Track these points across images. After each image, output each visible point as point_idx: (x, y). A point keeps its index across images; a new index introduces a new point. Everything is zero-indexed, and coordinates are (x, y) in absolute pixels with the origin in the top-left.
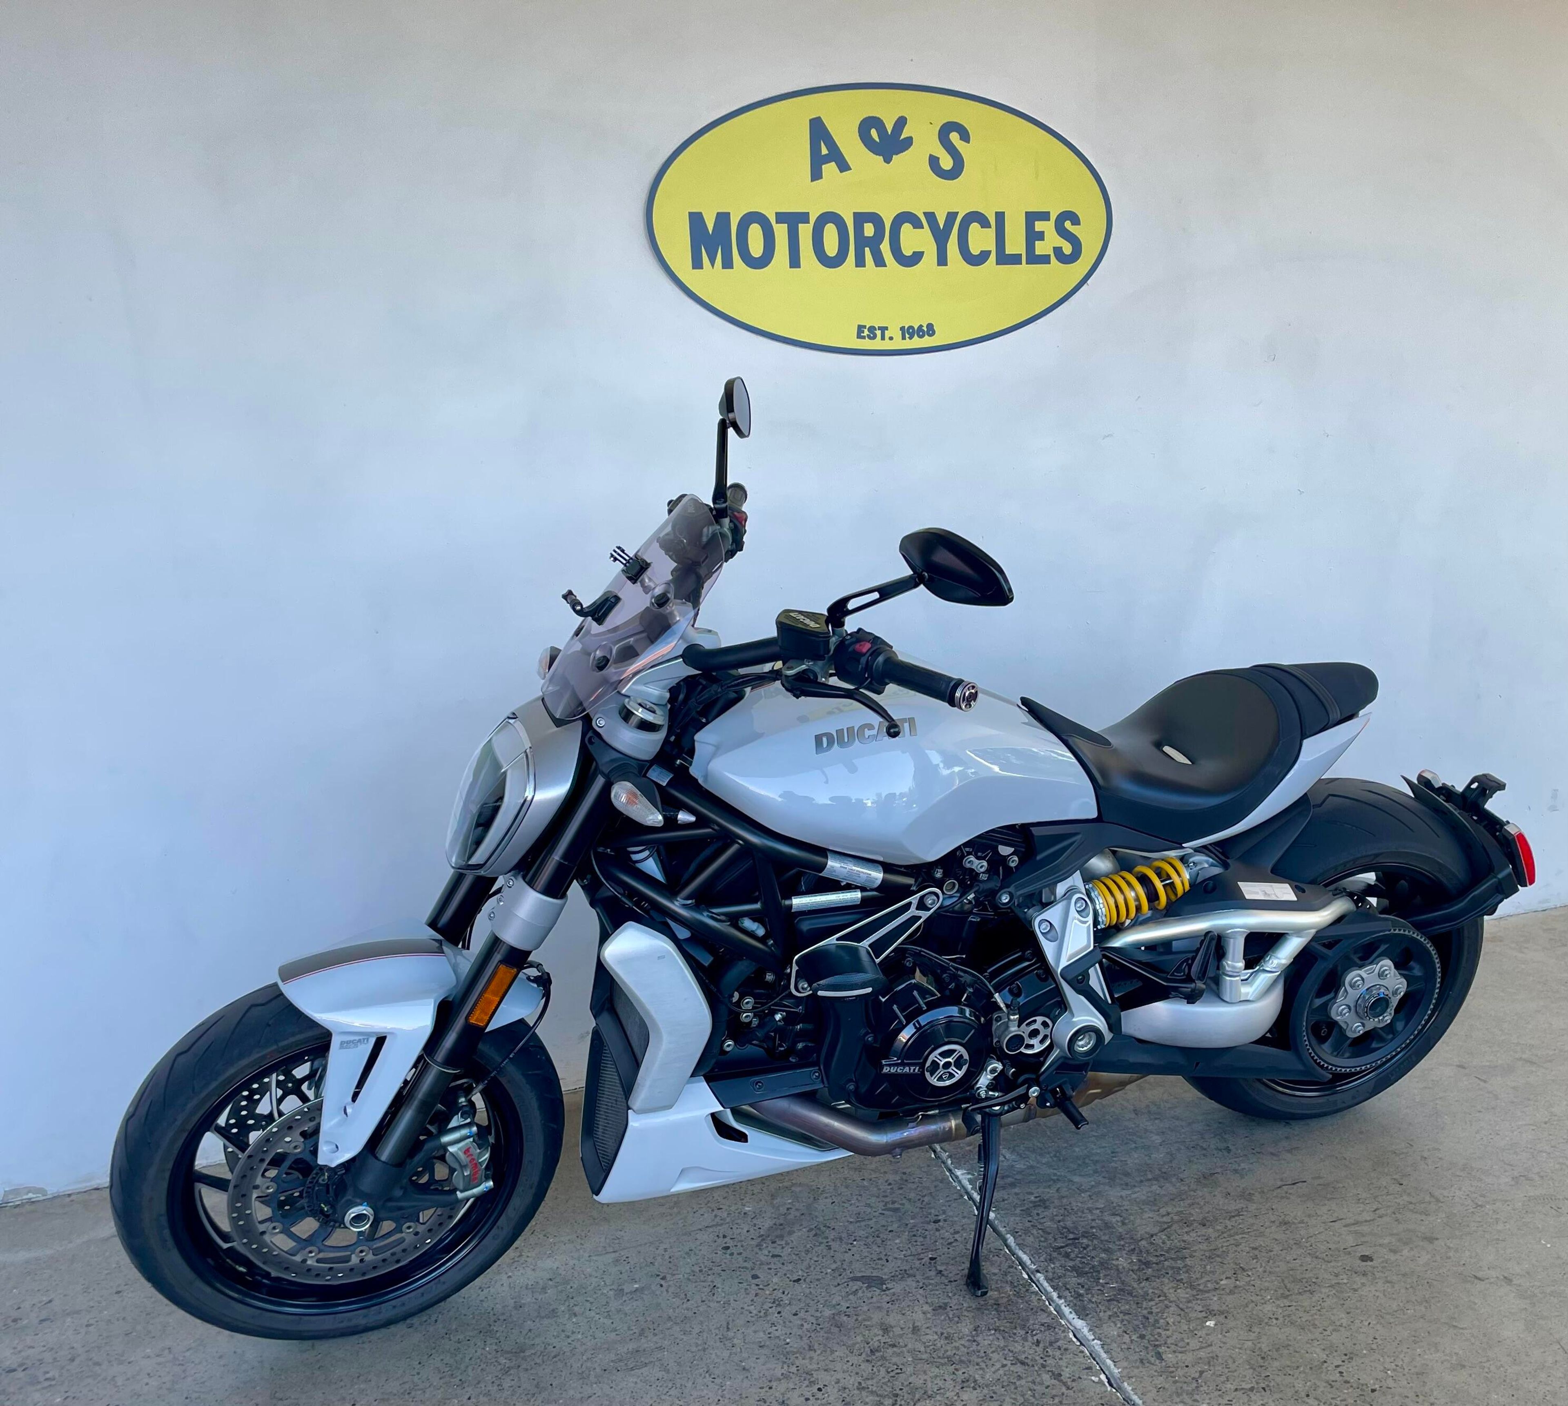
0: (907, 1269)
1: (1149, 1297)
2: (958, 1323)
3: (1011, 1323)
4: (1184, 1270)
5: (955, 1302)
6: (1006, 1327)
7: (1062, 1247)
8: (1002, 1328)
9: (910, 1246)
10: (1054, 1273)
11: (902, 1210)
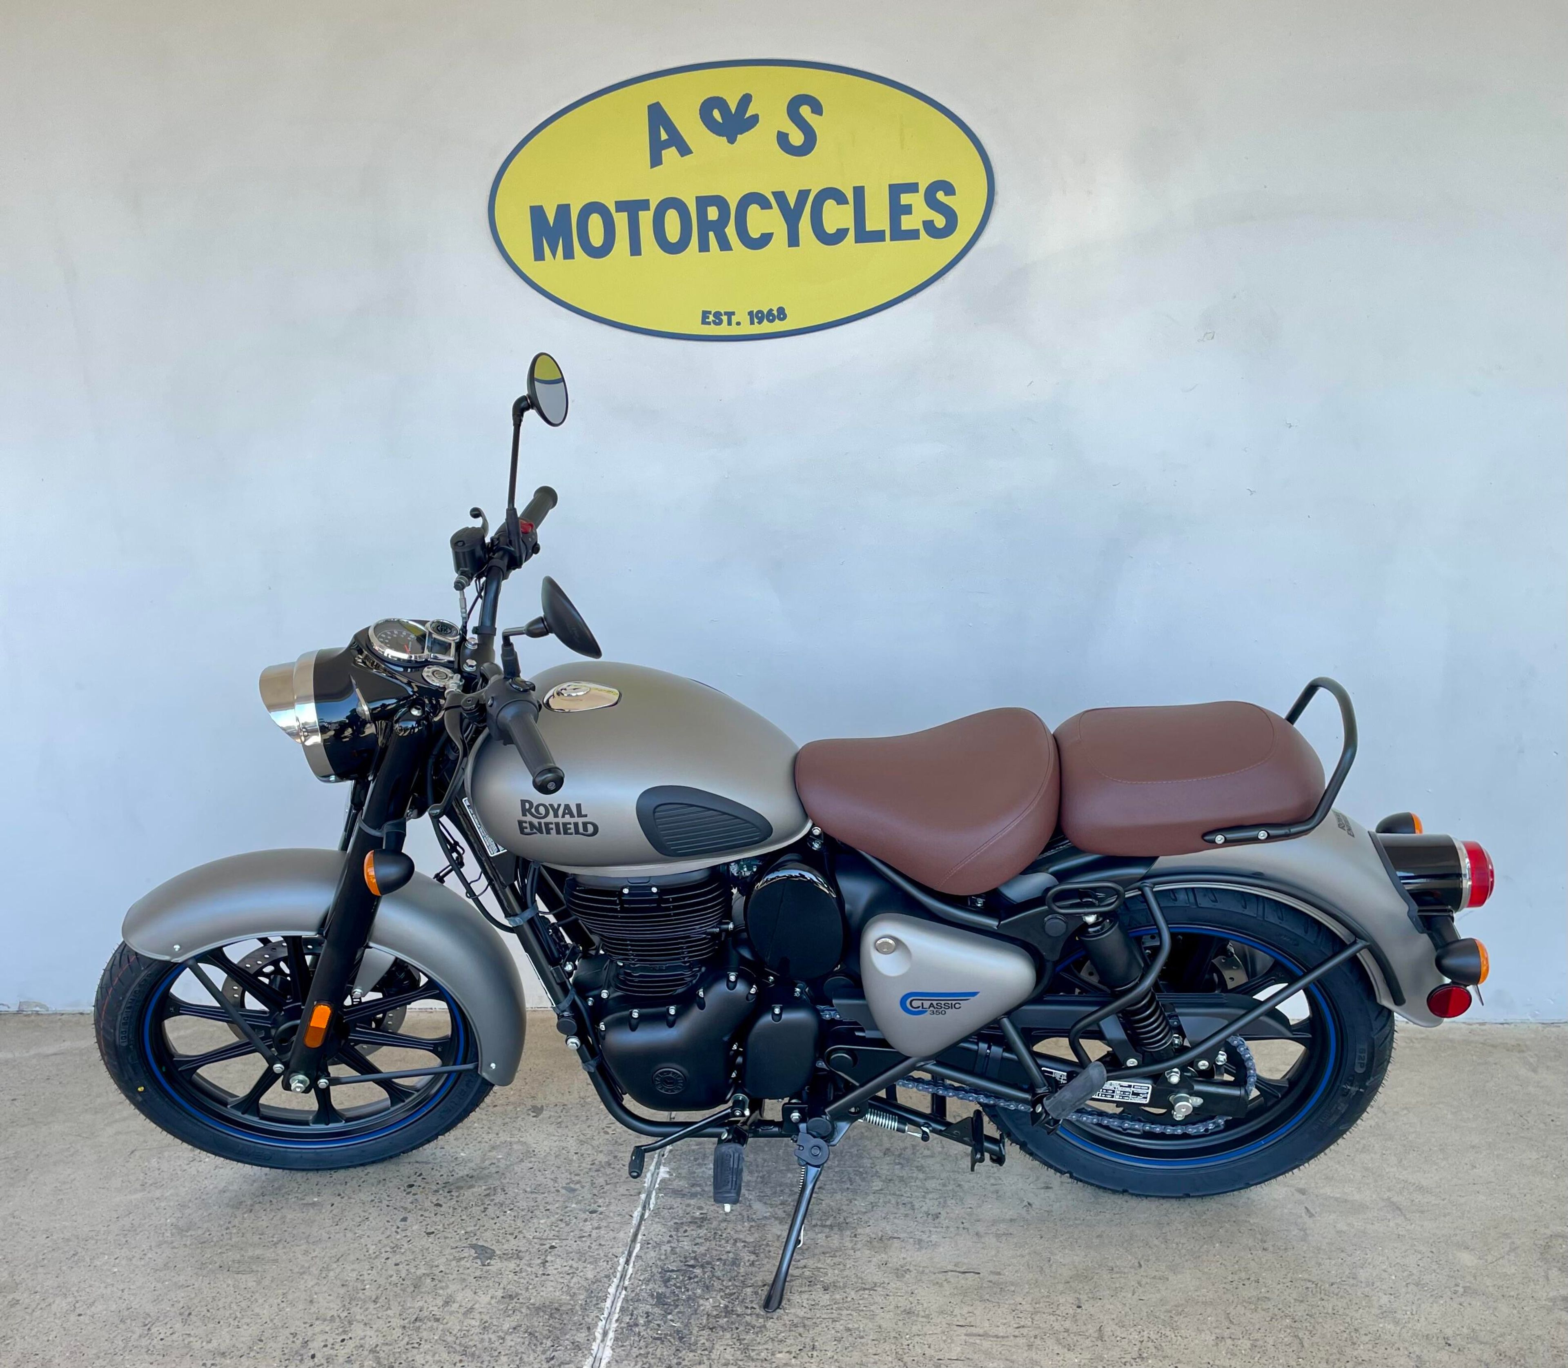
0: (523, 1249)
1: (693, 1348)
2: (509, 1316)
3: (550, 1332)
4: (756, 1330)
5: (527, 1295)
6: (541, 1333)
7: (673, 1271)
8: (537, 1334)
9: (547, 1229)
10: (637, 1294)
11: (578, 1192)
